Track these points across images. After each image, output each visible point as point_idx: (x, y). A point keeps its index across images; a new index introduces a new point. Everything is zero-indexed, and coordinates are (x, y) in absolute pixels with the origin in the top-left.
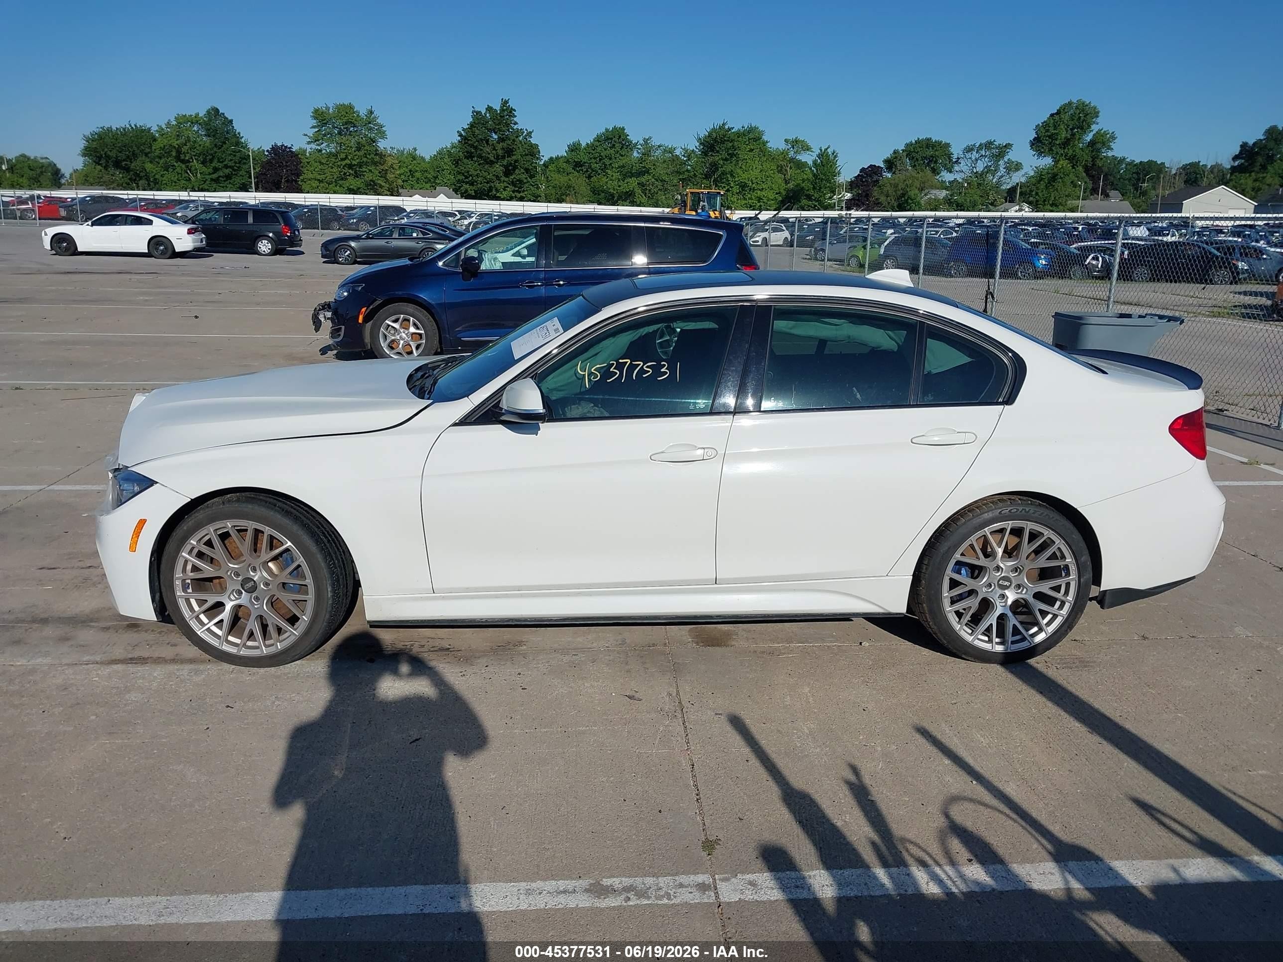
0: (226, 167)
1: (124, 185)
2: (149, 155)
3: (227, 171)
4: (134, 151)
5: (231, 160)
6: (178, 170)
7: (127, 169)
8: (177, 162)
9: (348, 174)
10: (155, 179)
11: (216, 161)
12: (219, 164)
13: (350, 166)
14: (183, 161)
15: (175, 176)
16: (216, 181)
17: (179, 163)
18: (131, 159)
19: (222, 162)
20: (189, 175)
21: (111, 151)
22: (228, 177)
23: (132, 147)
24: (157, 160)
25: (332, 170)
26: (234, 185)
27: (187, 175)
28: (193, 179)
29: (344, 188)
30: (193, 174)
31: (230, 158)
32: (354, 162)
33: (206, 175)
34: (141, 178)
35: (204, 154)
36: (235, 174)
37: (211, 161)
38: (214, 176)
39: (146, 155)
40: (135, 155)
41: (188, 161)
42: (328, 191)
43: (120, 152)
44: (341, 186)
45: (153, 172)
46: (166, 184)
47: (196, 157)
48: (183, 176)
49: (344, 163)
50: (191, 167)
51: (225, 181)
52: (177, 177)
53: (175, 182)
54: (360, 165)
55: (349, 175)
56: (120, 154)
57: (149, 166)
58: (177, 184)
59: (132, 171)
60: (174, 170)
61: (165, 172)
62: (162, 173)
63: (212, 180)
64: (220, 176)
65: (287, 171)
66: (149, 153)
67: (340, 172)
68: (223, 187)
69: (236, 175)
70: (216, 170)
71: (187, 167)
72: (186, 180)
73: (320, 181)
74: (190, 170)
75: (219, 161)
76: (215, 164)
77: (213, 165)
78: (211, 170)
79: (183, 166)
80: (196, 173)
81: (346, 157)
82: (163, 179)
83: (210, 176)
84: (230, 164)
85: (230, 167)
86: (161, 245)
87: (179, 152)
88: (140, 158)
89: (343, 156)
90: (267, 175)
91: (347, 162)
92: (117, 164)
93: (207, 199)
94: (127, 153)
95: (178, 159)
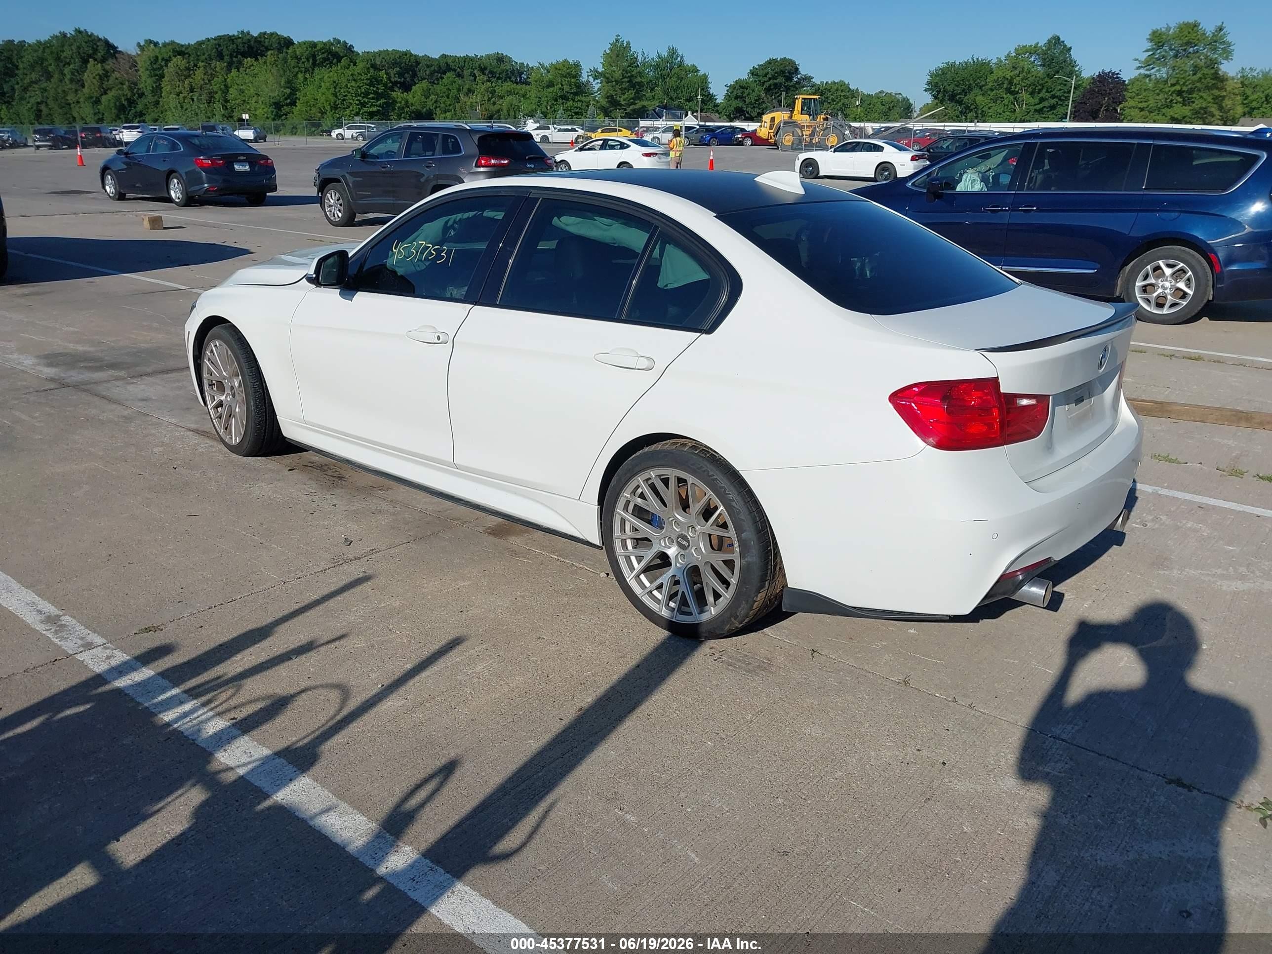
0: (1053, 97)
1: (955, 118)
2: (984, 88)
3: (1053, 101)
4: (970, 84)
5: (1060, 90)
6: (1006, 102)
7: (960, 103)
8: (1006, 94)
9: (1175, 101)
10: (983, 111)
11: (1044, 91)
12: (1047, 94)
13: (1180, 93)
14: (1012, 93)
15: (1001, 108)
16: (1040, 111)
17: (1008, 94)
18: (967, 92)
19: (1051, 91)
20: (1015, 106)
21: (949, 85)
22: (1053, 107)
23: (969, 81)
24: (989, 92)
25: (1158, 97)
26: (1056, 115)
27: (1013, 107)
28: (1018, 110)
29: (1166, 117)
30: (1019, 105)
31: (1059, 87)
32: (1185, 88)
33: (1031, 105)
34: (971, 111)
35: (1034, 85)
36: (1060, 105)
37: (1040, 91)
38: (1038, 107)
39: (981, 88)
40: (970, 88)
41: (1017, 92)
42: (1147, 120)
43: (957, 86)
44: (1164, 114)
45: (981, 104)
46: (991, 116)
47: (1026, 88)
48: (1009, 107)
49: (1173, 89)
50: (1019, 98)
51: (1048, 111)
52: (1002, 109)
53: (1000, 114)
54: (1191, 91)
55: (1176, 103)
56: (957, 88)
57: (980, 99)
58: (1001, 116)
59: (964, 104)
60: (1002, 101)
61: (994, 104)
62: (990, 105)
63: (1036, 110)
64: (1044, 107)
65: (1109, 99)
66: (983, 86)
67: (1166, 99)
68: (1045, 118)
69: (1062, 105)
70: (1042, 100)
71: (1015, 98)
72: (1011, 112)
73: (1142, 109)
74: (1017, 101)
75: (1047, 92)
76: (1043, 94)
77: (1040, 95)
78: (1037, 101)
79: (1012, 97)
80: (1022, 104)
81: (1177, 83)
82: (990, 111)
83: (1035, 107)
84: (1058, 94)
85: (1057, 97)
86: (886, 171)
87: (1011, 83)
88: (974, 92)
89: (1173, 81)
90: (1086, 104)
91: (1178, 88)
92: (952, 98)
93: (991, 129)
94: (963, 87)
95: (1009, 91)
